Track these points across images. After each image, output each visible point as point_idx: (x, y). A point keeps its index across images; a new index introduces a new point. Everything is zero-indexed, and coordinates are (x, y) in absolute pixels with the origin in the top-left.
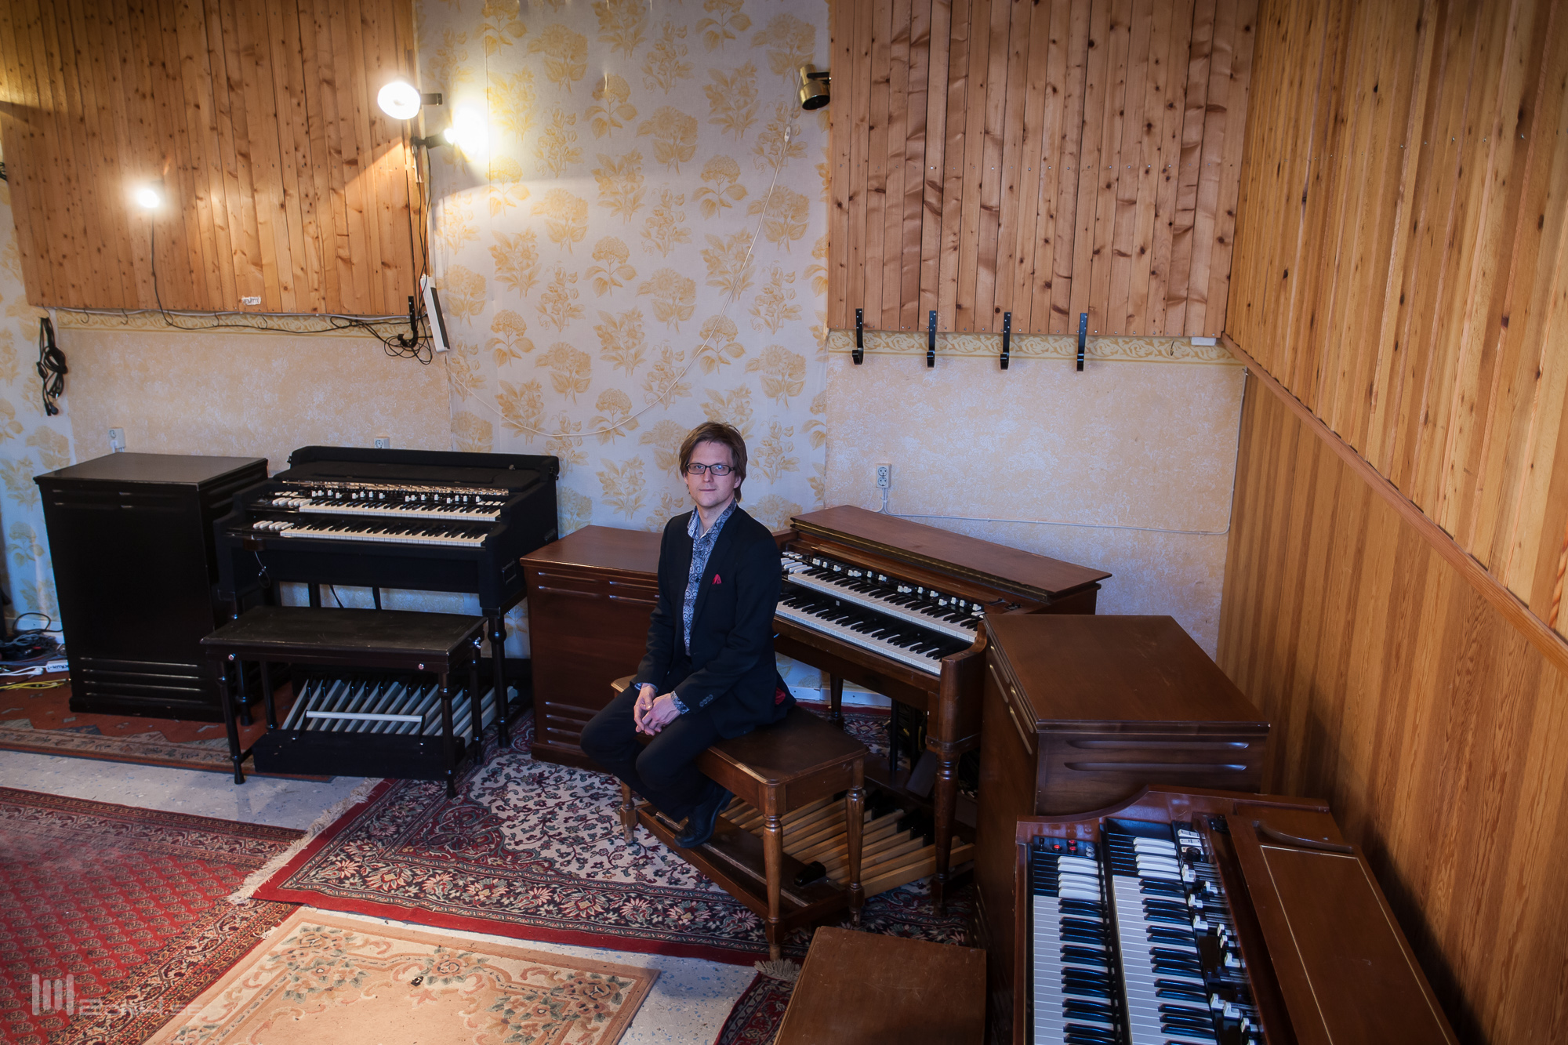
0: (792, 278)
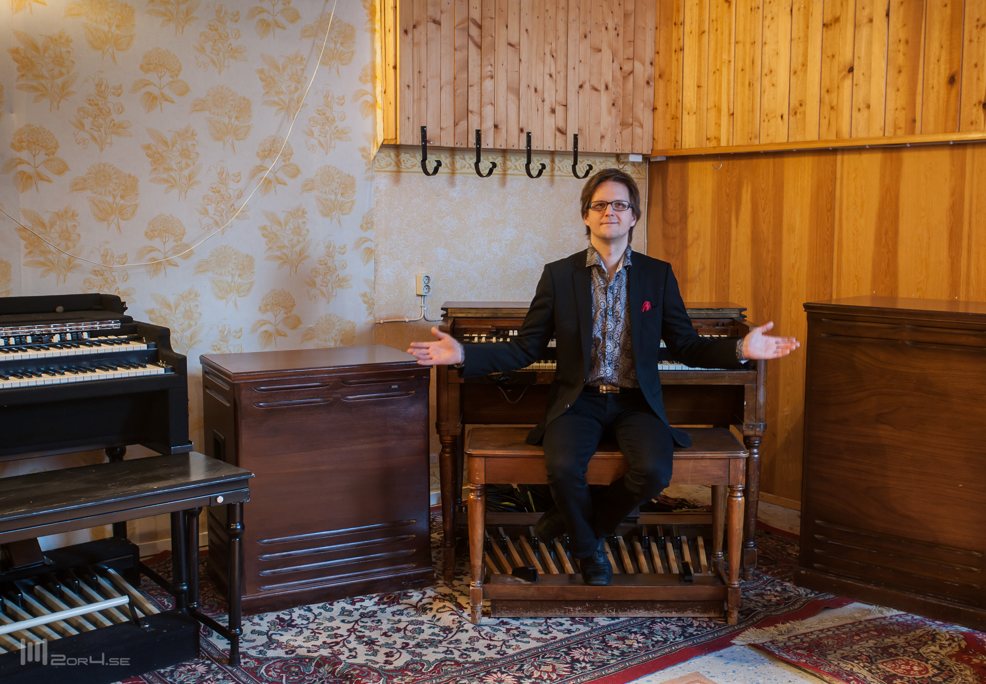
0: (342, 101)
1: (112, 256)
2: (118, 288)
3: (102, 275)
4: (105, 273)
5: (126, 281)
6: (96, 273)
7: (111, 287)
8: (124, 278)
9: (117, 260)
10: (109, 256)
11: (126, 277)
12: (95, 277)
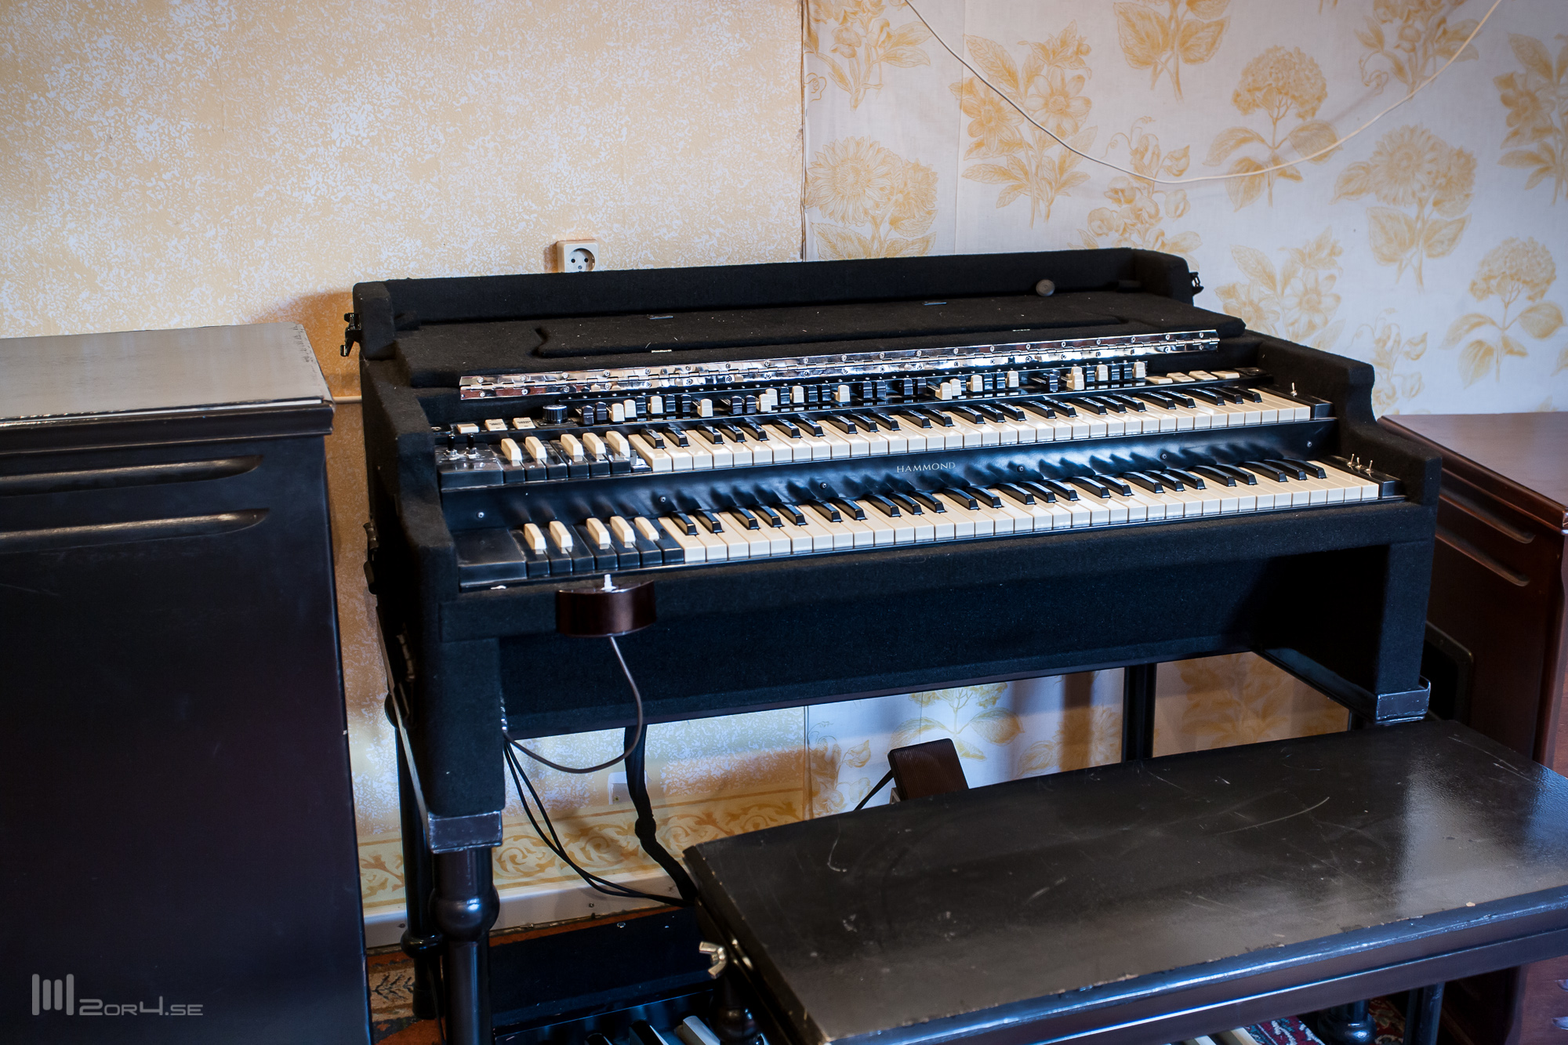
1: (1156, 155)
2: (1163, 234)
3: (1130, 201)
4: (1138, 195)
5: (1180, 216)
6: (1117, 194)
7: (1147, 230)
8: (1177, 208)
9: (1168, 163)
10: (1149, 155)
11: (1181, 207)
12: (1114, 207)
